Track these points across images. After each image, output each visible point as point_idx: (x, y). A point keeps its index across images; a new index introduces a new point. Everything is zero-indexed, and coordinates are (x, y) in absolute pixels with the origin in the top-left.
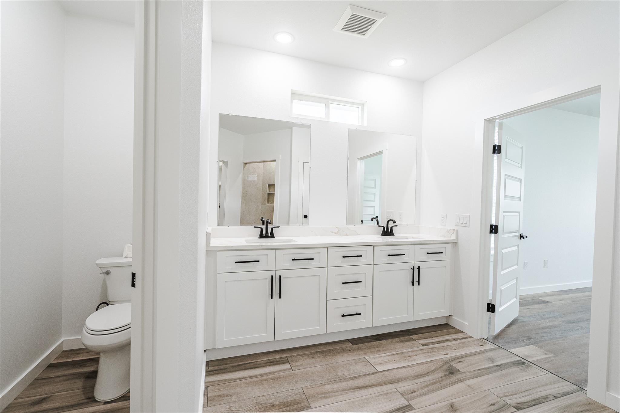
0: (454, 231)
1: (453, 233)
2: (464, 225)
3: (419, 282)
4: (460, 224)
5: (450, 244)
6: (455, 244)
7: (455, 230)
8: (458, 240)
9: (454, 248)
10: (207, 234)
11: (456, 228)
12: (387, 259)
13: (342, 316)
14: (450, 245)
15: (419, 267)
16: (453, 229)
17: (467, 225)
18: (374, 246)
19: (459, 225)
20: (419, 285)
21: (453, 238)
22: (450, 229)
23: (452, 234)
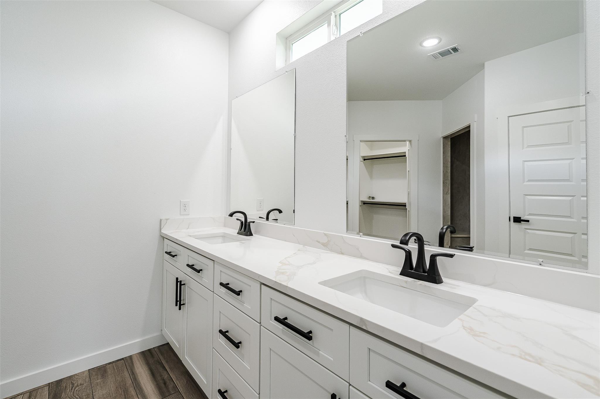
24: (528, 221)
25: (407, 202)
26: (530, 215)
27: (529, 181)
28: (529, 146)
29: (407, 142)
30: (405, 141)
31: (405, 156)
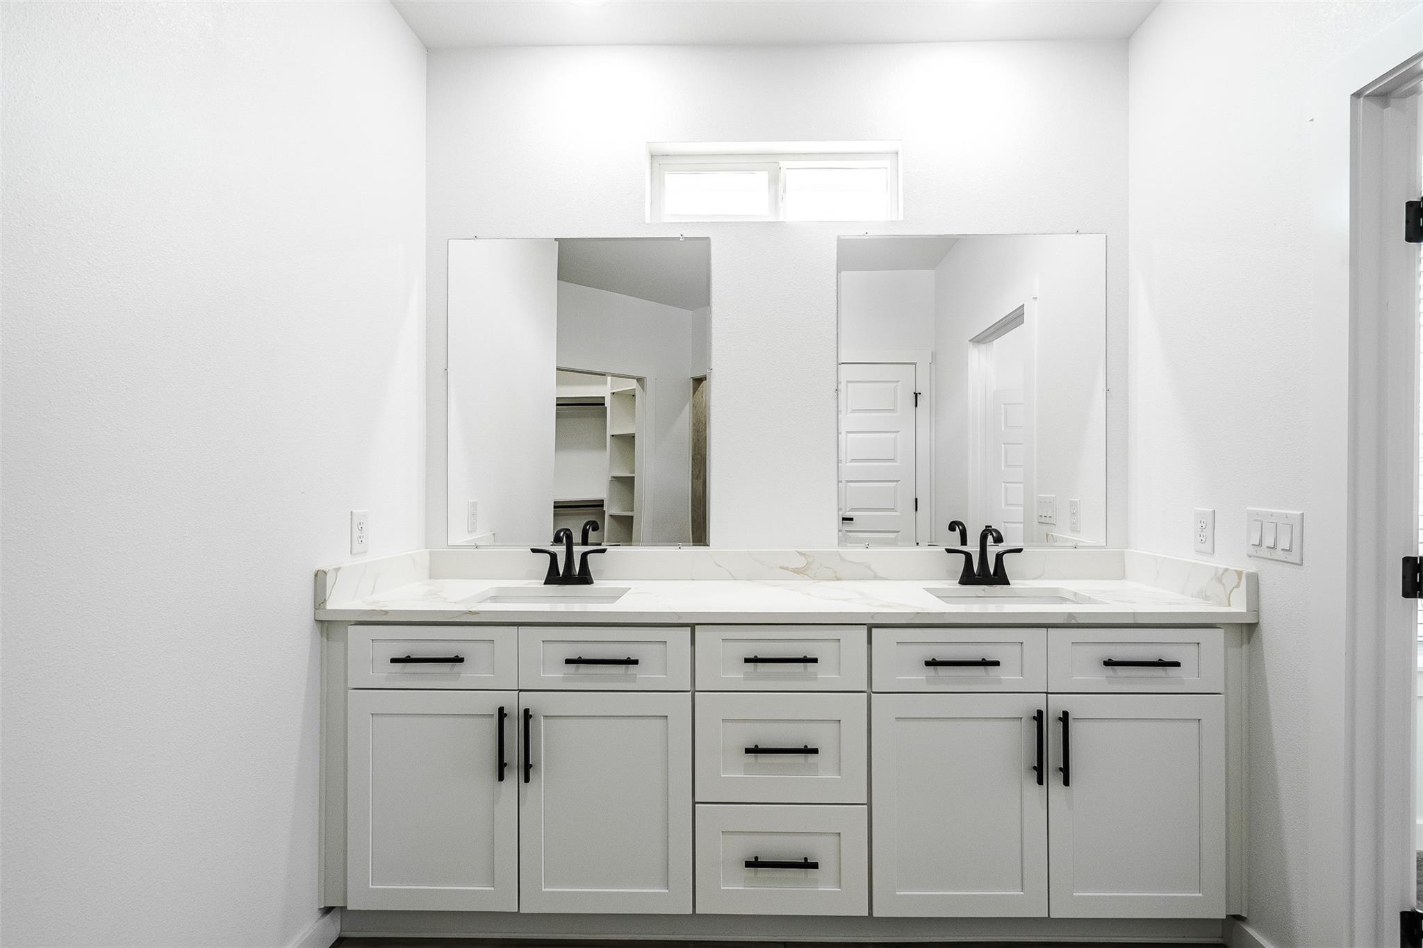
0: (1240, 579)
1: (1238, 586)
2: (1279, 554)
3: (1065, 771)
4: (1264, 552)
5: (1221, 631)
6: (1247, 631)
7: (1241, 572)
8: (1258, 616)
9: (1244, 647)
10: (316, 575)
11: (1250, 567)
12: (921, 678)
13: (748, 864)
14: (1219, 634)
15: (1066, 714)
16: (1236, 571)
17: (1294, 557)
18: (871, 627)
19: (1260, 554)
20: (1066, 783)
21: (1238, 606)
22: (1227, 570)
23: (1231, 592)
24: (852, 519)
25: (605, 496)
26: (852, 510)
27: (853, 460)
28: (854, 411)
29: (609, 378)
30: (604, 375)
31: (604, 404)
